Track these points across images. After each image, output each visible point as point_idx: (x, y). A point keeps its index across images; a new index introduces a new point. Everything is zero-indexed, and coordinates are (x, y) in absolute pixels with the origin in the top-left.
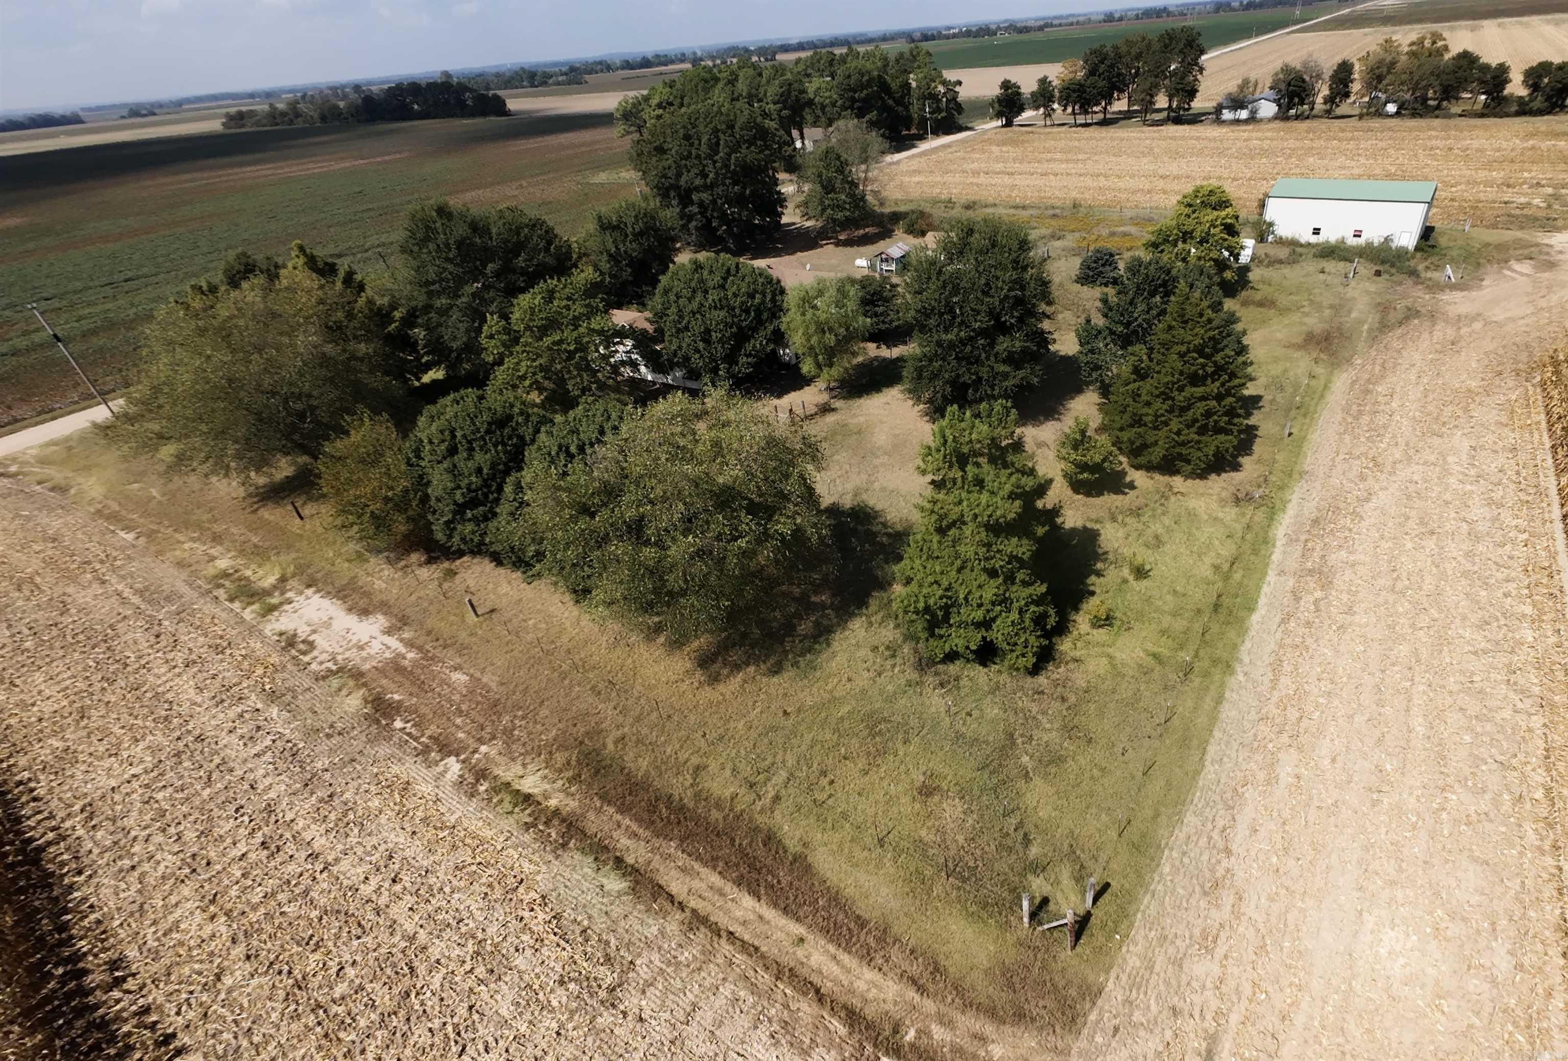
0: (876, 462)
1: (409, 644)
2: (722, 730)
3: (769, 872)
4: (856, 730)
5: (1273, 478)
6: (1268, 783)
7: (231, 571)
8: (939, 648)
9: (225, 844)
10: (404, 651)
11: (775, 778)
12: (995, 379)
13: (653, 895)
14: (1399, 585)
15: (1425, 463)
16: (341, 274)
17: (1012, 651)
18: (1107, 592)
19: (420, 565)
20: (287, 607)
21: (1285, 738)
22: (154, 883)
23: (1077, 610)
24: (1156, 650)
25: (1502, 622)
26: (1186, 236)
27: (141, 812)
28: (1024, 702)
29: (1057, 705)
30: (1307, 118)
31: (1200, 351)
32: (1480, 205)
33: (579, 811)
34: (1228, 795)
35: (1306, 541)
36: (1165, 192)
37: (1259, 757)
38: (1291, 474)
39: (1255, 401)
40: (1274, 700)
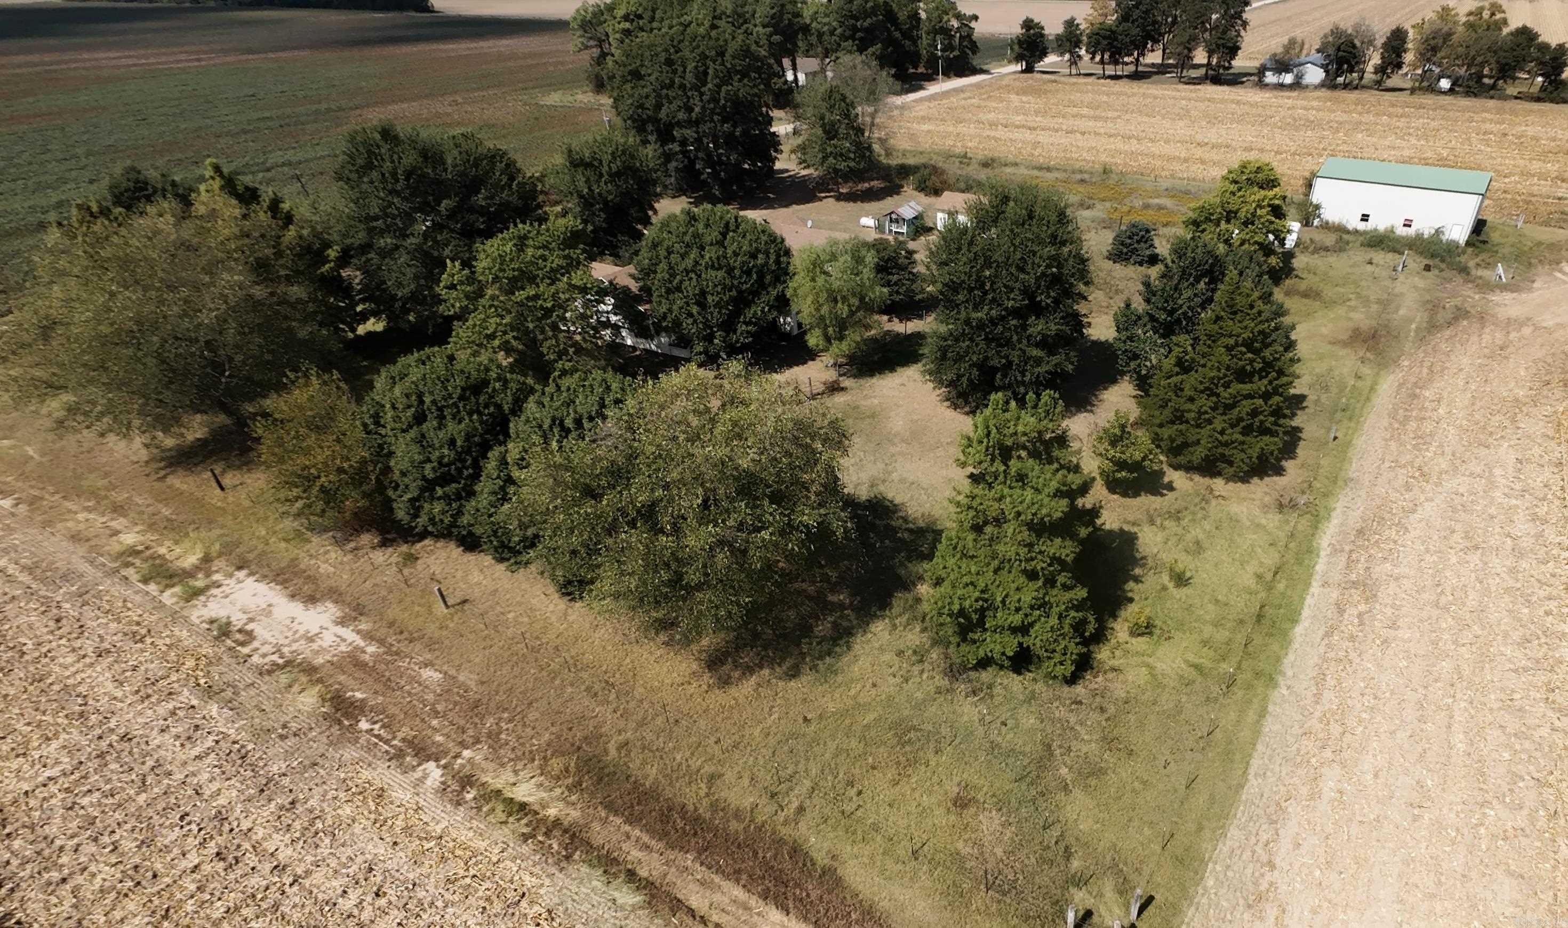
0: (893, 449)
1: (368, 636)
2: (737, 736)
3: (797, 885)
4: (885, 738)
5: (1317, 485)
6: (1311, 797)
7: (140, 548)
8: (972, 654)
9: (172, 855)
10: (362, 644)
11: (798, 788)
12: (1026, 364)
13: (672, 909)
14: (1443, 600)
15: (1471, 474)
16: (266, 201)
17: (1049, 658)
18: (1146, 599)
19: (373, 548)
20: (214, 591)
21: (1328, 754)
22: (92, 897)
23: (1115, 617)
24: (1197, 661)
25: (1543, 640)
26: (1230, 216)
27: (64, 819)
28: (1061, 712)
29: (1095, 716)
30: (1356, 88)
31: (1248, 344)
32: (1533, 199)
33: (582, 822)
34: (1272, 810)
35: (1351, 551)
36: (1203, 162)
37: (1301, 772)
38: (1336, 480)
39: (1299, 400)
40: (1318, 714)
